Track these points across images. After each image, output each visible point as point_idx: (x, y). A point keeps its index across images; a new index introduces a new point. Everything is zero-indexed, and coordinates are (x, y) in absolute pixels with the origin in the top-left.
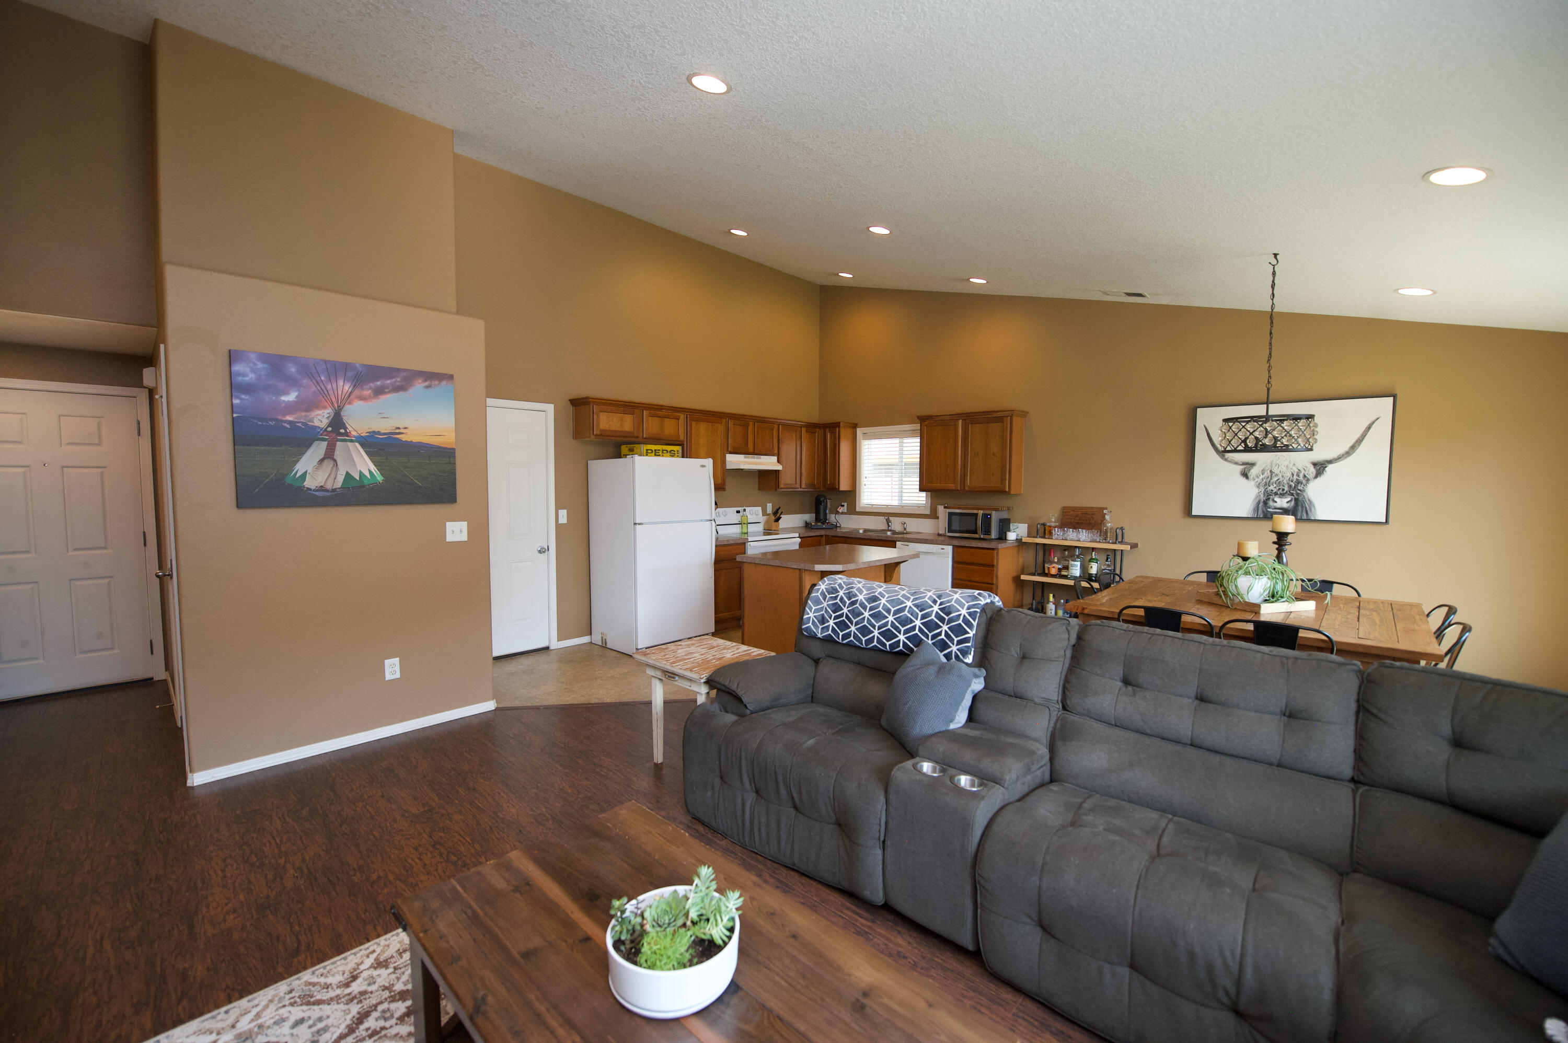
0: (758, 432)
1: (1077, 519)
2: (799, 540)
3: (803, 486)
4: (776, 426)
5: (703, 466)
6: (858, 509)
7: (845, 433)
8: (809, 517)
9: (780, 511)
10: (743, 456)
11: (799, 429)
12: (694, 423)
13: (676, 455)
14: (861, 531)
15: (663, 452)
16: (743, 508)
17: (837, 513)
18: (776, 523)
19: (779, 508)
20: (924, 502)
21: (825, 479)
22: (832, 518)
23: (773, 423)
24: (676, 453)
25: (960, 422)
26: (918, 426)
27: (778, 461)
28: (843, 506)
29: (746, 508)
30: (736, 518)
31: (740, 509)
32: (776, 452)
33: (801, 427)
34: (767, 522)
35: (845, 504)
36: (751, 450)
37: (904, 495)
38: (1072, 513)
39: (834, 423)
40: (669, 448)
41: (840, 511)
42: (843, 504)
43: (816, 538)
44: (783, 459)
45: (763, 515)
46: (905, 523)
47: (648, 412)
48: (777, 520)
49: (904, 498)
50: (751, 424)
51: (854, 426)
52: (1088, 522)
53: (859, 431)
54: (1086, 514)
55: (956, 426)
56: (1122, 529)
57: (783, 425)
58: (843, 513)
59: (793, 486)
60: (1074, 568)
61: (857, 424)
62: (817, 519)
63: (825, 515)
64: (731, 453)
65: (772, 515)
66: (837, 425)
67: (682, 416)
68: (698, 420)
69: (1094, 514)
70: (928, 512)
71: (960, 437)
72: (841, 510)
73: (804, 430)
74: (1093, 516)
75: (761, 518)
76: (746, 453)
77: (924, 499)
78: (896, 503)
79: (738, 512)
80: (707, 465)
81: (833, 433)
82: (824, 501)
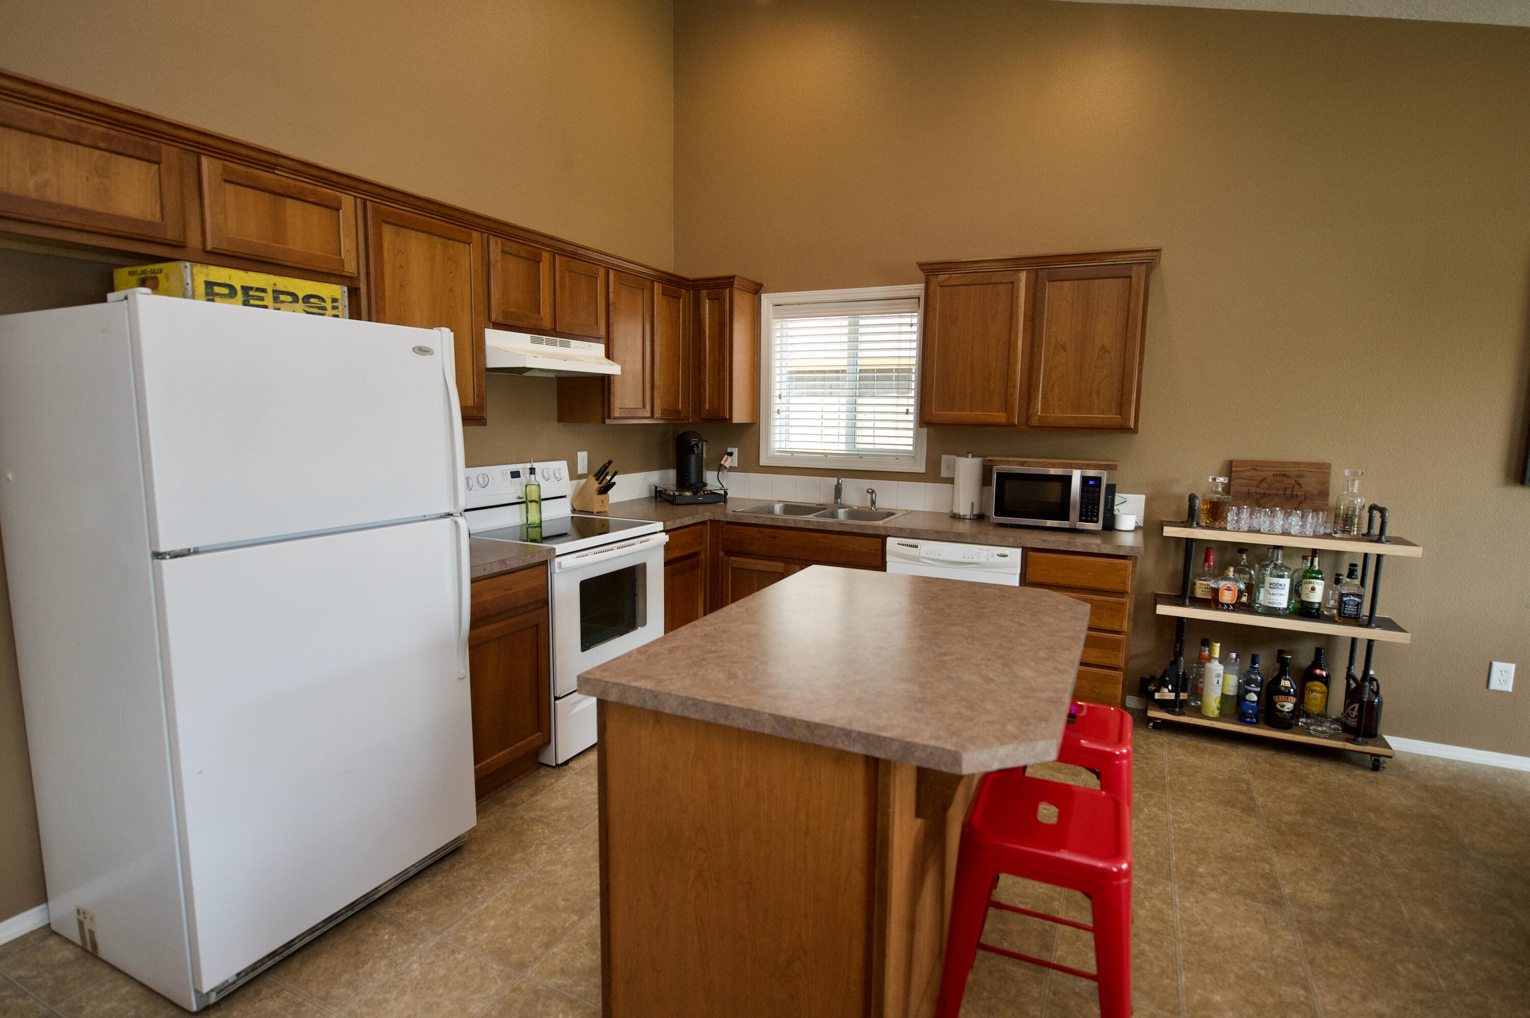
0: (562, 278)
1: (1264, 485)
2: (665, 538)
3: (657, 414)
4: (602, 271)
5: (422, 351)
6: (763, 462)
7: (741, 301)
8: (666, 478)
9: (611, 470)
10: (527, 337)
11: (648, 283)
12: (388, 232)
13: (330, 311)
14: (778, 508)
15: (276, 299)
16: (529, 466)
17: (720, 468)
18: (602, 497)
19: (610, 463)
20: (911, 448)
21: (698, 401)
22: (711, 478)
23: (596, 263)
24: (329, 305)
25: (1023, 276)
26: (917, 289)
27: (609, 355)
28: (731, 454)
29: (536, 465)
30: (511, 490)
31: (523, 468)
32: (603, 332)
33: (653, 282)
34: (580, 494)
35: (735, 451)
36: (547, 323)
37: (859, 432)
38: (1251, 473)
39: (718, 279)
40: (303, 287)
41: (727, 465)
42: (729, 450)
43: (694, 528)
44: (617, 351)
45: (571, 479)
46: (873, 492)
47: (219, 163)
48: (605, 490)
49: (858, 440)
50: (546, 256)
51: (757, 290)
52: (1289, 492)
53: (767, 300)
54: (1285, 475)
55: (1013, 284)
56: (1382, 511)
57: (619, 271)
58: (732, 469)
59: (639, 414)
60: (1276, 591)
61: (761, 285)
62: (682, 483)
63: (700, 475)
64: (498, 326)
65: (592, 479)
66: (728, 282)
67: (348, 201)
68: (401, 224)
69: (1301, 476)
70: (921, 468)
71: (1021, 310)
72: (728, 462)
73: (657, 287)
74: (1301, 481)
75: (567, 487)
76: (535, 330)
77: (910, 441)
78: (842, 448)
79: (515, 475)
80: (436, 349)
81: (716, 299)
82: (698, 447)
